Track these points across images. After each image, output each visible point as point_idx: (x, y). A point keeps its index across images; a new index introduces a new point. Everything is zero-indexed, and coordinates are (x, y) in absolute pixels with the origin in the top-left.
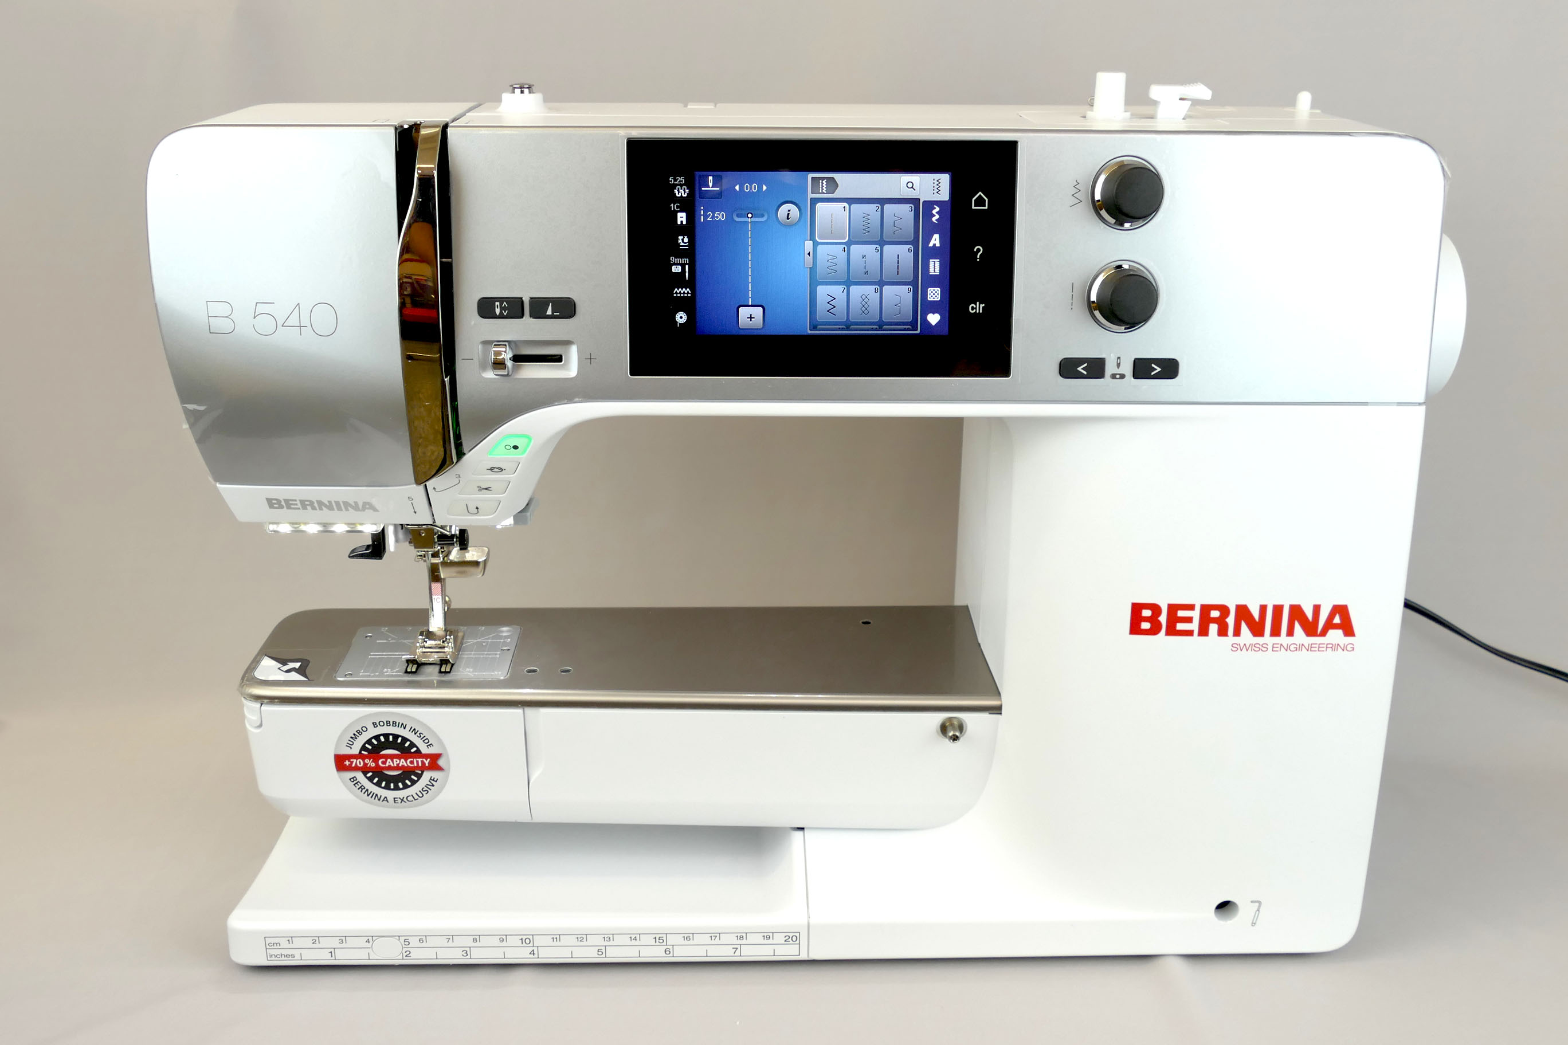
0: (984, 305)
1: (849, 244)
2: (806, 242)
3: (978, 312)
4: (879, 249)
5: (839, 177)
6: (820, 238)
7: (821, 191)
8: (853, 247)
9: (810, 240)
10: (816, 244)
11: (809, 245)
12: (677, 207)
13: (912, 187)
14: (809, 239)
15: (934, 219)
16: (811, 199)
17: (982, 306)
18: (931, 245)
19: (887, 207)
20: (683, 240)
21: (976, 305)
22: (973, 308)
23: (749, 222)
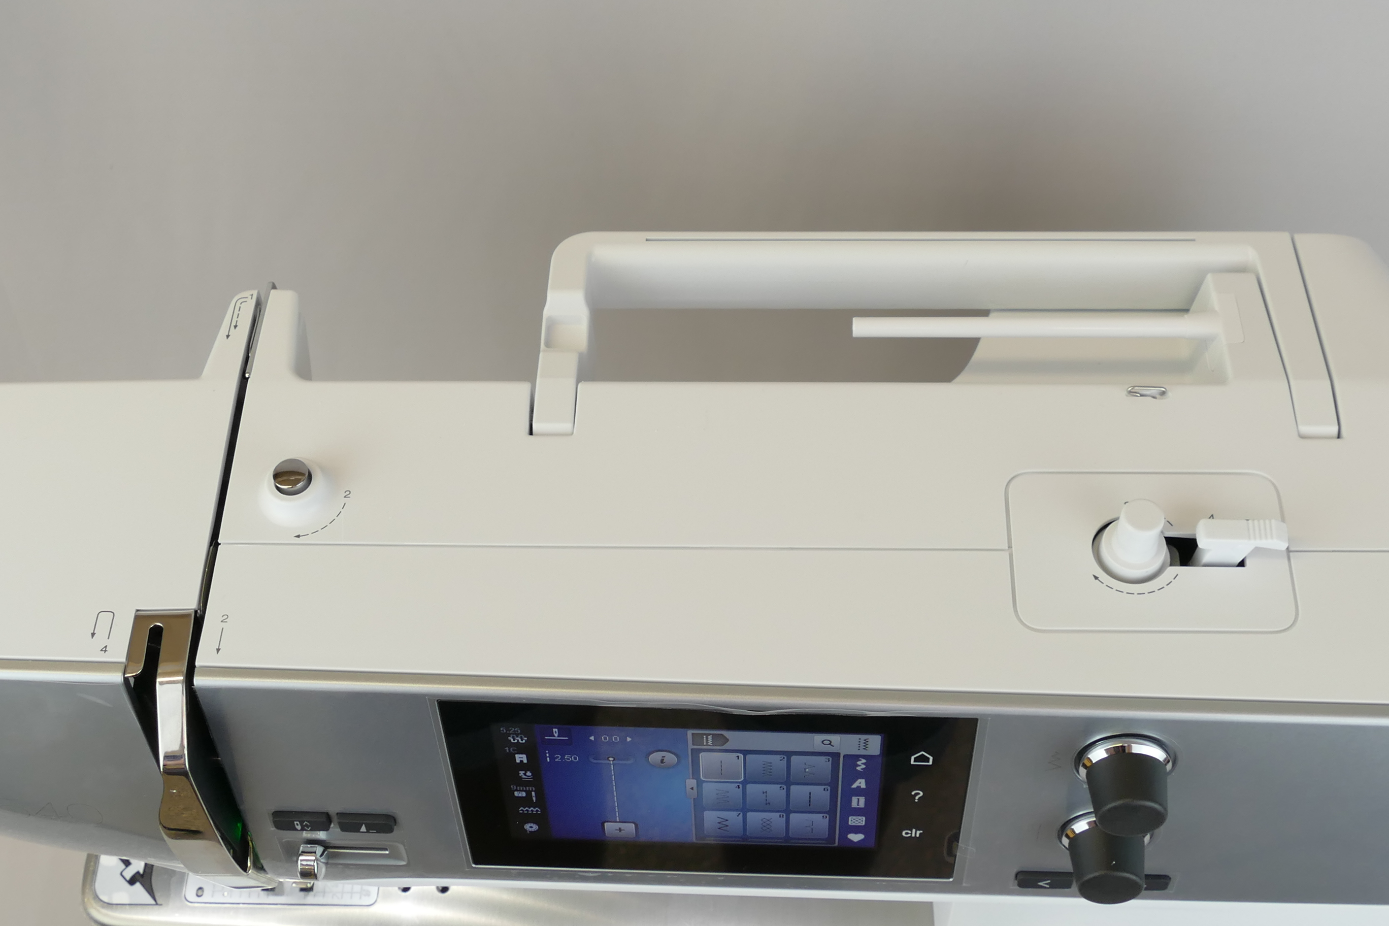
0: (921, 832)
1: (745, 783)
2: (687, 781)
3: (913, 835)
4: (785, 787)
5: (727, 734)
6: (705, 778)
7: (705, 744)
8: (749, 787)
9: (693, 778)
10: (700, 783)
11: (691, 783)
12: (514, 750)
13: (830, 744)
14: (691, 777)
15: (859, 768)
16: (692, 749)
17: (918, 832)
18: (854, 786)
19: (794, 758)
20: (525, 774)
21: (912, 831)
22: (907, 833)
23: (611, 764)
